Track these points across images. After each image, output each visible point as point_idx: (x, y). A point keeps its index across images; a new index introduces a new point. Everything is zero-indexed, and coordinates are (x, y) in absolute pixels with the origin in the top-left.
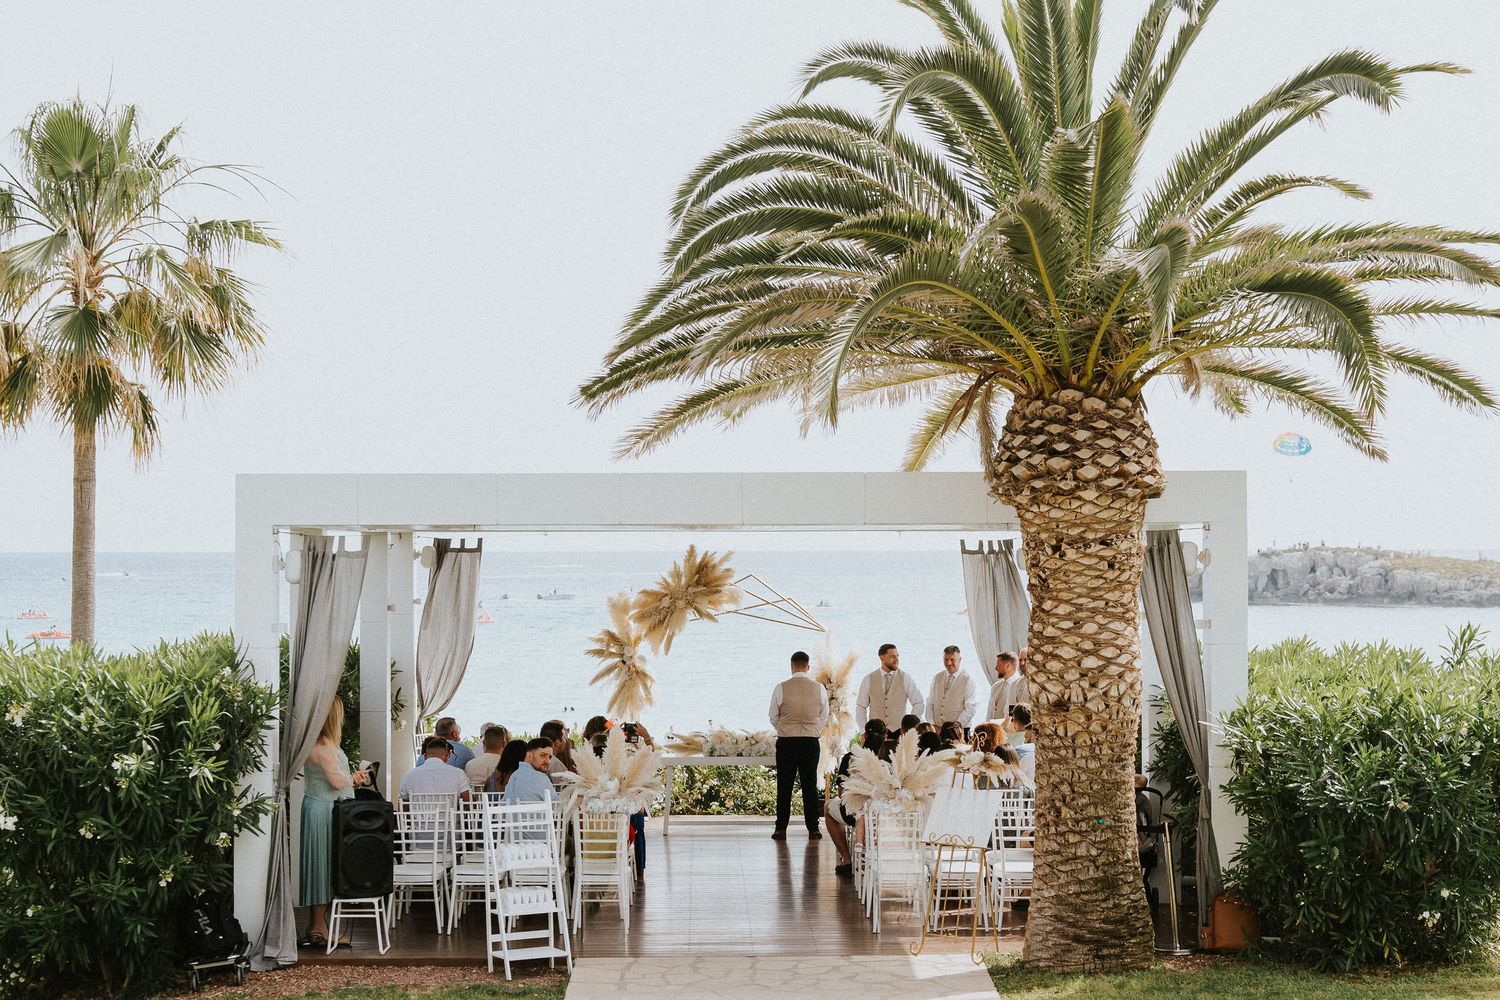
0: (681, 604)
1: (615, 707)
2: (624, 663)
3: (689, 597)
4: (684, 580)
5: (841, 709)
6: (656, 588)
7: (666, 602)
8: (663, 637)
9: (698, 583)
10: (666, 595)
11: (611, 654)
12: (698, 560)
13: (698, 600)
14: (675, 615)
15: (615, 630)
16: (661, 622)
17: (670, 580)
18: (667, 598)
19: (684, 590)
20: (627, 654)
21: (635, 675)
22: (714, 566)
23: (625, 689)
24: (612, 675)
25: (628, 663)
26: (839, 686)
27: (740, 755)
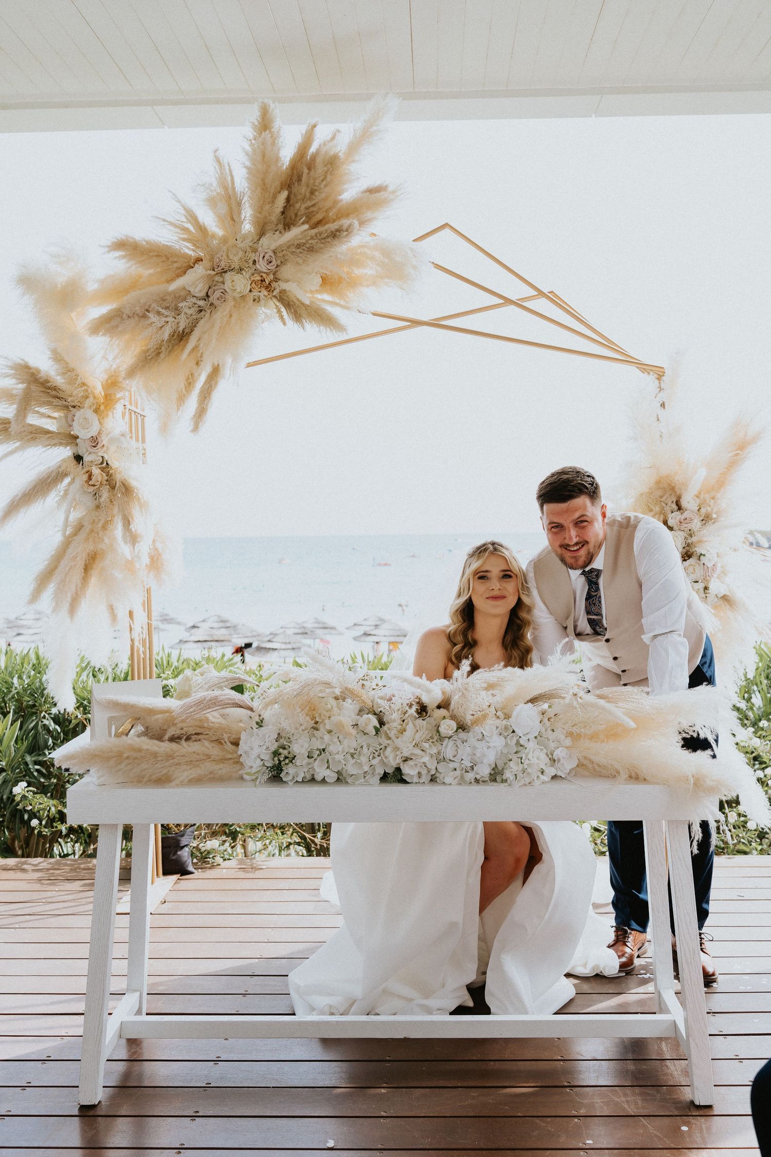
0: (239, 283)
1: (51, 589)
2: (78, 458)
3: (262, 266)
4: (247, 212)
5: (712, 586)
6: (167, 237)
7: (195, 280)
8: (190, 383)
9: (287, 221)
10: (199, 260)
11: (37, 435)
12: (287, 153)
13: (287, 271)
14: (220, 315)
15: (45, 365)
16: (181, 337)
17: (209, 220)
18: (200, 270)
19: (248, 243)
20: (84, 434)
21: (105, 494)
22: (332, 163)
23: (82, 535)
24: (52, 498)
25: (87, 458)
26: (707, 520)
27: (395, 777)
